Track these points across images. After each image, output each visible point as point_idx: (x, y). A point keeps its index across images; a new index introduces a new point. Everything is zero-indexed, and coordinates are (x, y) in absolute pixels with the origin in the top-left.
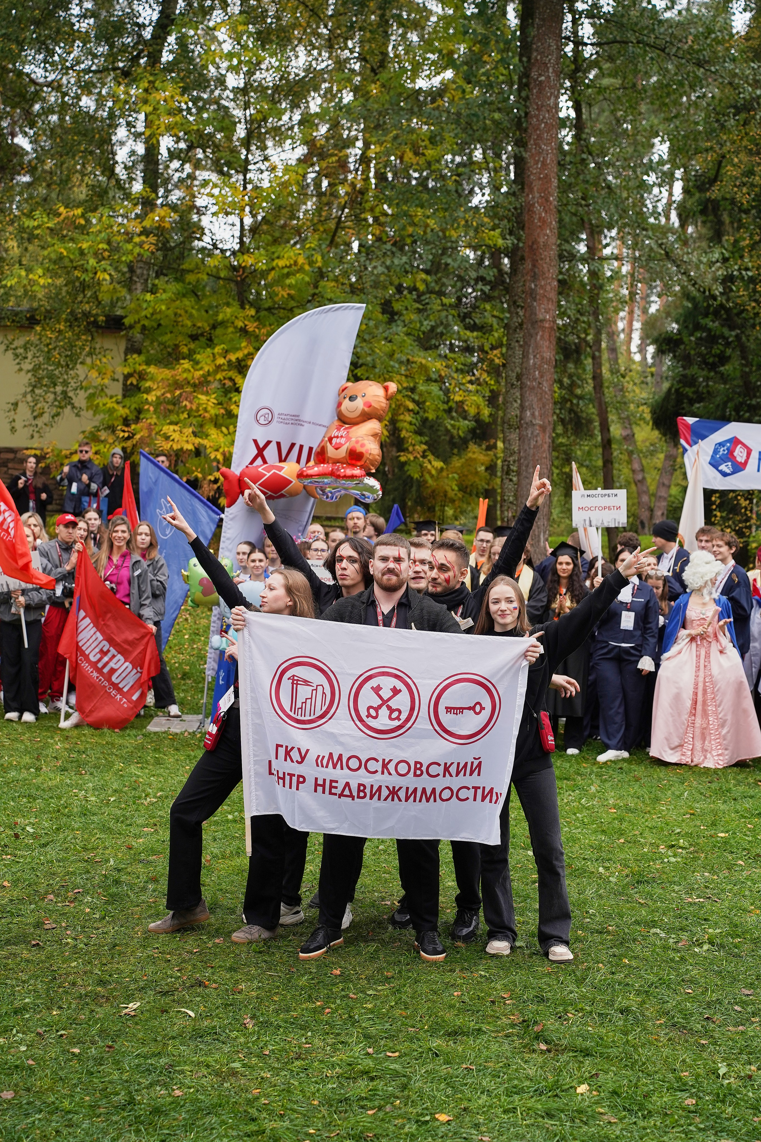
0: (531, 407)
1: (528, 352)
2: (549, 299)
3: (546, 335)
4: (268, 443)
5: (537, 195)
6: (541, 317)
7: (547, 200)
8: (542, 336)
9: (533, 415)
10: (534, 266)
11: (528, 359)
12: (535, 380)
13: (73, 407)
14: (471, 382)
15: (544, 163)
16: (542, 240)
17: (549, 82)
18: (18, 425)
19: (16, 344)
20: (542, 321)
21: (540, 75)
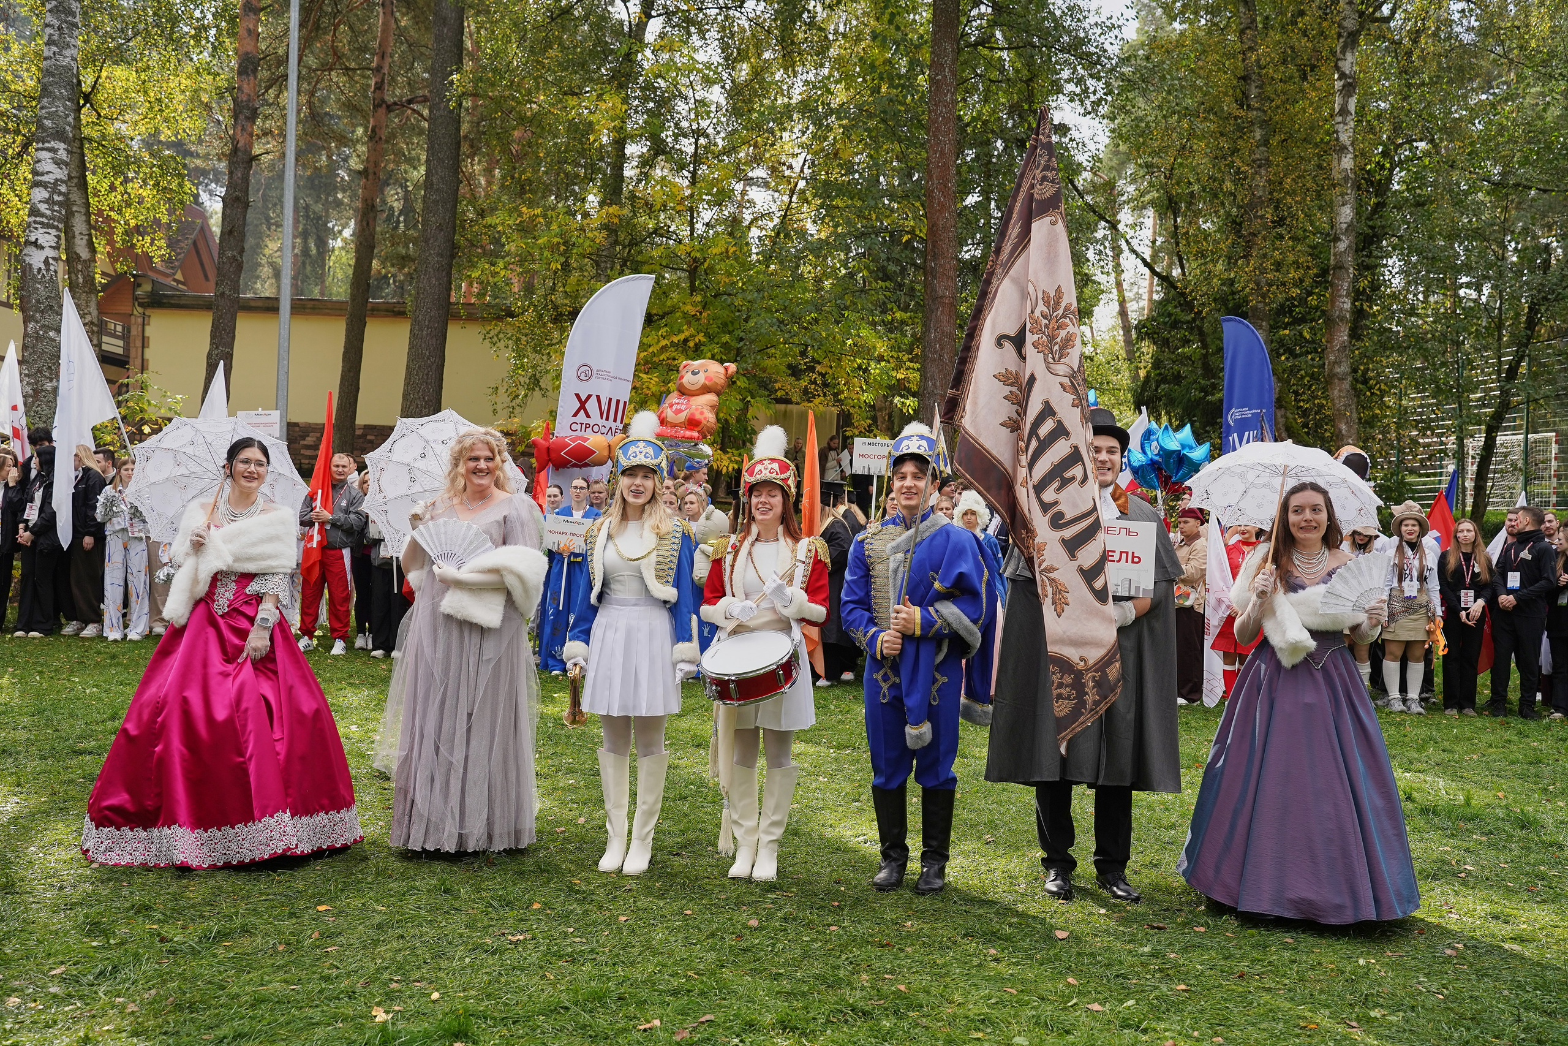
0: (932, 378)
1: (930, 327)
2: (948, 277)
3: (946, 310)
4: (589, 396)
5: (936, 182)
6: (941, 293)
7: (946, 186)
8: (942, 312)
9: (935, 385)
10: (934, 246)
11: (930, 333)
12: (936, 352)
13: (541, 389)
14: (911, 360)
15: (942, 153)
16: (941, 223)
17: (946, 81)
18: (499, 407)
19: (492, 333)
20: (941, 297)
21: (937, 75)
